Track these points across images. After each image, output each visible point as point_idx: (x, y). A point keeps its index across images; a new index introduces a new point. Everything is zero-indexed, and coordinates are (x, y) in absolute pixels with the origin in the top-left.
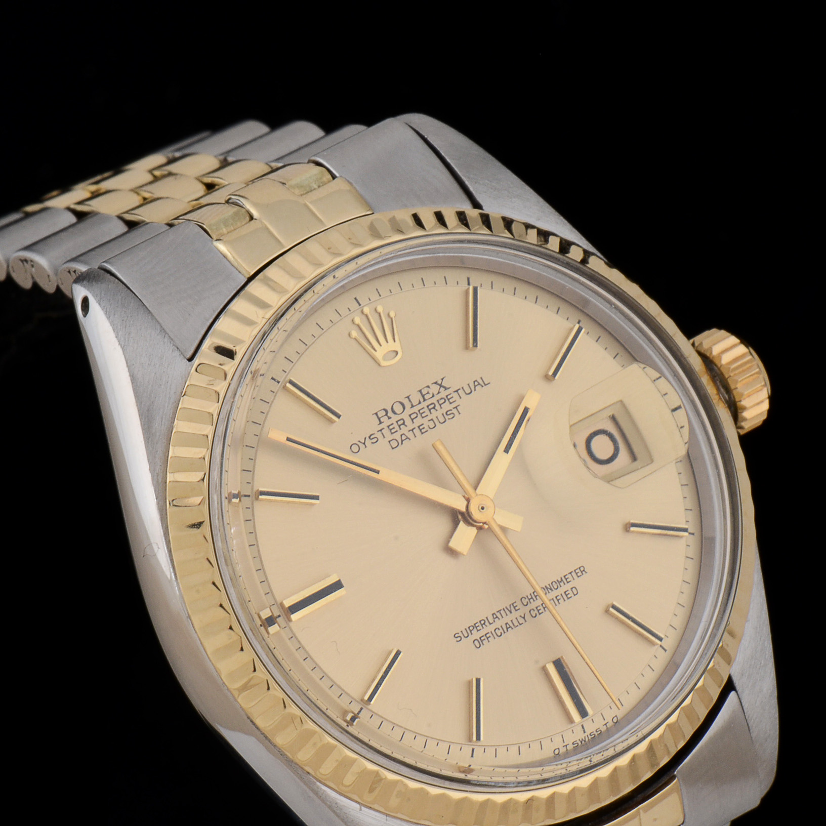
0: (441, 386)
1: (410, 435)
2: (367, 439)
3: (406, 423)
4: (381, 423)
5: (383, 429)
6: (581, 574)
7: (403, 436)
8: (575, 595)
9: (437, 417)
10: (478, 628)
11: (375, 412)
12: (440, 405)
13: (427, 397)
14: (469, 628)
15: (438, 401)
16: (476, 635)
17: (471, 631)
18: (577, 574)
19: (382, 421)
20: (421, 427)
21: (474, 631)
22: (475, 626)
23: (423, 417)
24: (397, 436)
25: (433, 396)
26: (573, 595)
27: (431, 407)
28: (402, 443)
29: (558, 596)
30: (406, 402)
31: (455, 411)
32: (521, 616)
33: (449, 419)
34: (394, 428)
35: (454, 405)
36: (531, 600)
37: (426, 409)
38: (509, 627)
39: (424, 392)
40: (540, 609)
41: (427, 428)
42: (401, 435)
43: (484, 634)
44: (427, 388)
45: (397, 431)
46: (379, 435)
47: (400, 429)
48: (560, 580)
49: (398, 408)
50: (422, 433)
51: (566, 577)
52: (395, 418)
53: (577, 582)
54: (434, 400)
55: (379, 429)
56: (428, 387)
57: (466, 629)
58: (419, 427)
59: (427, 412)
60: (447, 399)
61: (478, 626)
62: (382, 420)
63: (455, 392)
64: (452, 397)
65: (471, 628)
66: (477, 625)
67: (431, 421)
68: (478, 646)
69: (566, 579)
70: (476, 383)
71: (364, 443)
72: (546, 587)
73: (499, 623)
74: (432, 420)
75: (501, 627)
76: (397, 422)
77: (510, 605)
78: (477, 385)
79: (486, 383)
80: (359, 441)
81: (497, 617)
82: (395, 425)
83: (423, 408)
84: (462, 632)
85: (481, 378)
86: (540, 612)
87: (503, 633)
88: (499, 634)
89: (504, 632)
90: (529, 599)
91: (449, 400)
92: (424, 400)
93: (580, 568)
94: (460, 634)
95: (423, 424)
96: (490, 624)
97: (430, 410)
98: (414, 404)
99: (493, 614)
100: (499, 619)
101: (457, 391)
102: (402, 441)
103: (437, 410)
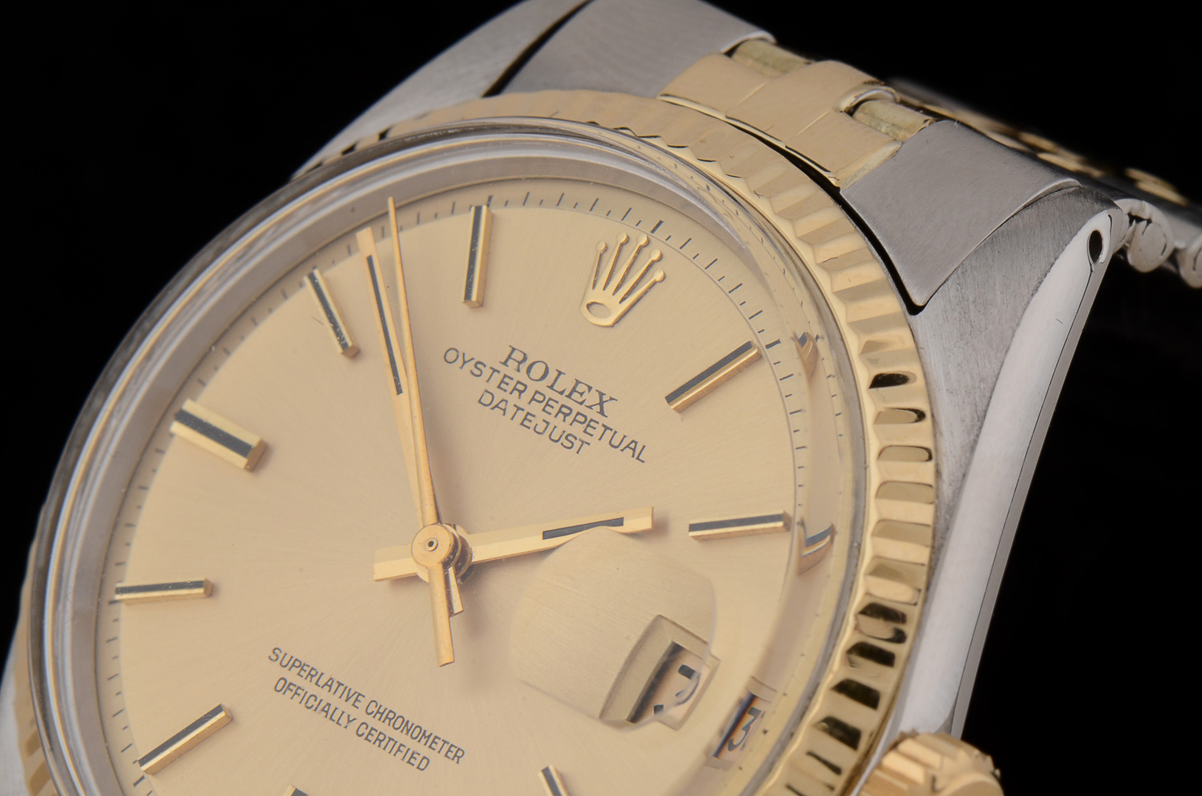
0: (601, 403)
1: (511, 410)
2: (473, 362)
3: (522, 395)
4: (505, 363)
5: (499, 372)
6: (452, 757)
7: (504, 403)
8: (418, 768)
9: (555, 427)
10: (302, 673)
11: (514, 347)
12: (575, 420)
13: (575, 396)
14: (296, 660)
15: (578, 414)
16: (292, 676)
17: (293, 665)
18: (449, 750)
19: (508, 363)
20: (529, 417)
21: (295, 670)
22: (302, 666)
23: (544, 410)
24: (499, 395)
25: (581, 403)
26: (416, 766)
27: (564, 410)
28: (493, 408)
29: (404, 746)
30: (552, 375)
31: (577, 444)
32: (349, 716)
33: (562, 444)
34: (507, 384)
35: (586, 438)
36: (378, 715)
37: (557, 407)
38: (325, 711)
39: (581, 388)
40: (372, 735)
41: (532, 425)
42: (502, 401)
43: (298, 684)
44: (587, 388)
45: (505, 391)
46: (487, 372)
47: (511, 393)
48: (427, 734)
49: (538, 371)
50: (522, 424)
51: (436, 740)
52: (522, 376)
53: (437, 759)
54: (576, 408)
55: (495, 368)
56: (590, 388)
57: (292, 657)
58: (528, 414)
59: (554, 412)
60: (588, 423)
61: (305, 671)
62: (510, 362)
63: (603, 425)
64: (594, 428)
65: (297, 664)
66: (305, 668)
67: (545, 424)
68: (279, 688)
69: (433, 742)
70: (632, 446)
71: (465, 362)
72: (408, 722)
73: (324, 695)
74: (548, 423)
75: (321, 700)
76: (518, 382)
77: (356, 693)
78: (631, 448)
79: (640, 458)
80: (464, 354)
81: (330, 686)
82: (512, 384)
83: (557, 402)
84: (286, 654)
85: (644, 447)
86: (370, 737)
87: (314, 708)
88: (310, 703)
89: (315, 710)
90: (378, 712)
91: (588, 425)
92: (569, 396)
93: (459, 749)
94: (281, 656)
95: (534, 416)
96: (317, 684)
97: (560, 411)
98: (554, 388)
99: (331, 679)
100: (329, 691)
101: (606, 428)
102: (497, 406)
103: (564, 421)
